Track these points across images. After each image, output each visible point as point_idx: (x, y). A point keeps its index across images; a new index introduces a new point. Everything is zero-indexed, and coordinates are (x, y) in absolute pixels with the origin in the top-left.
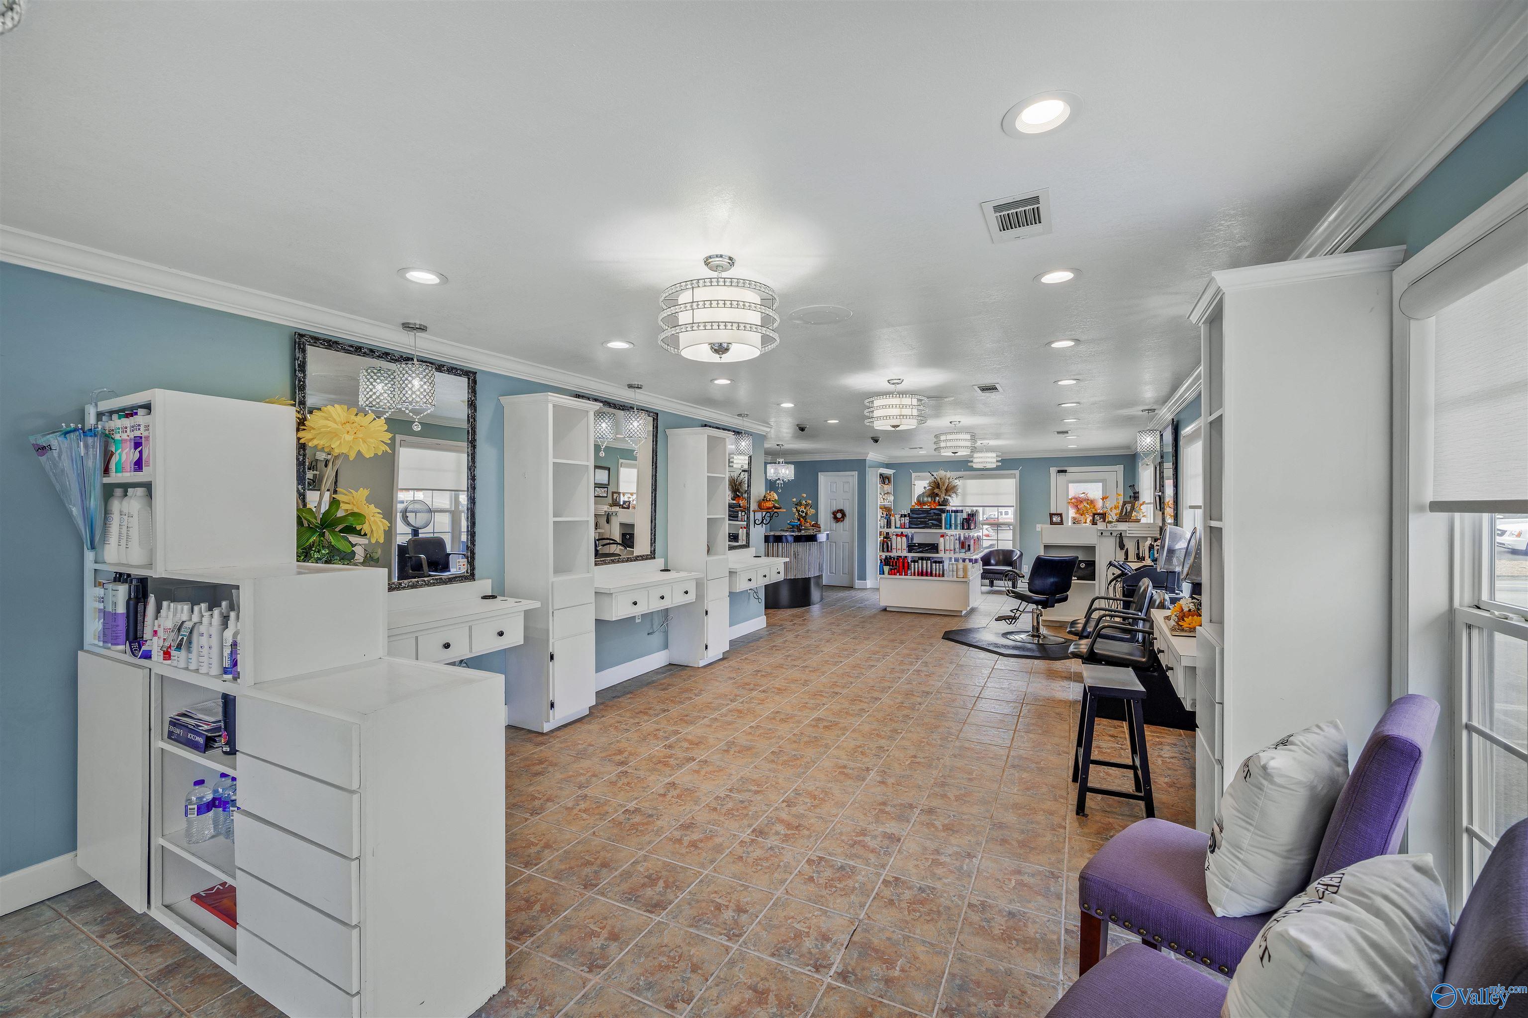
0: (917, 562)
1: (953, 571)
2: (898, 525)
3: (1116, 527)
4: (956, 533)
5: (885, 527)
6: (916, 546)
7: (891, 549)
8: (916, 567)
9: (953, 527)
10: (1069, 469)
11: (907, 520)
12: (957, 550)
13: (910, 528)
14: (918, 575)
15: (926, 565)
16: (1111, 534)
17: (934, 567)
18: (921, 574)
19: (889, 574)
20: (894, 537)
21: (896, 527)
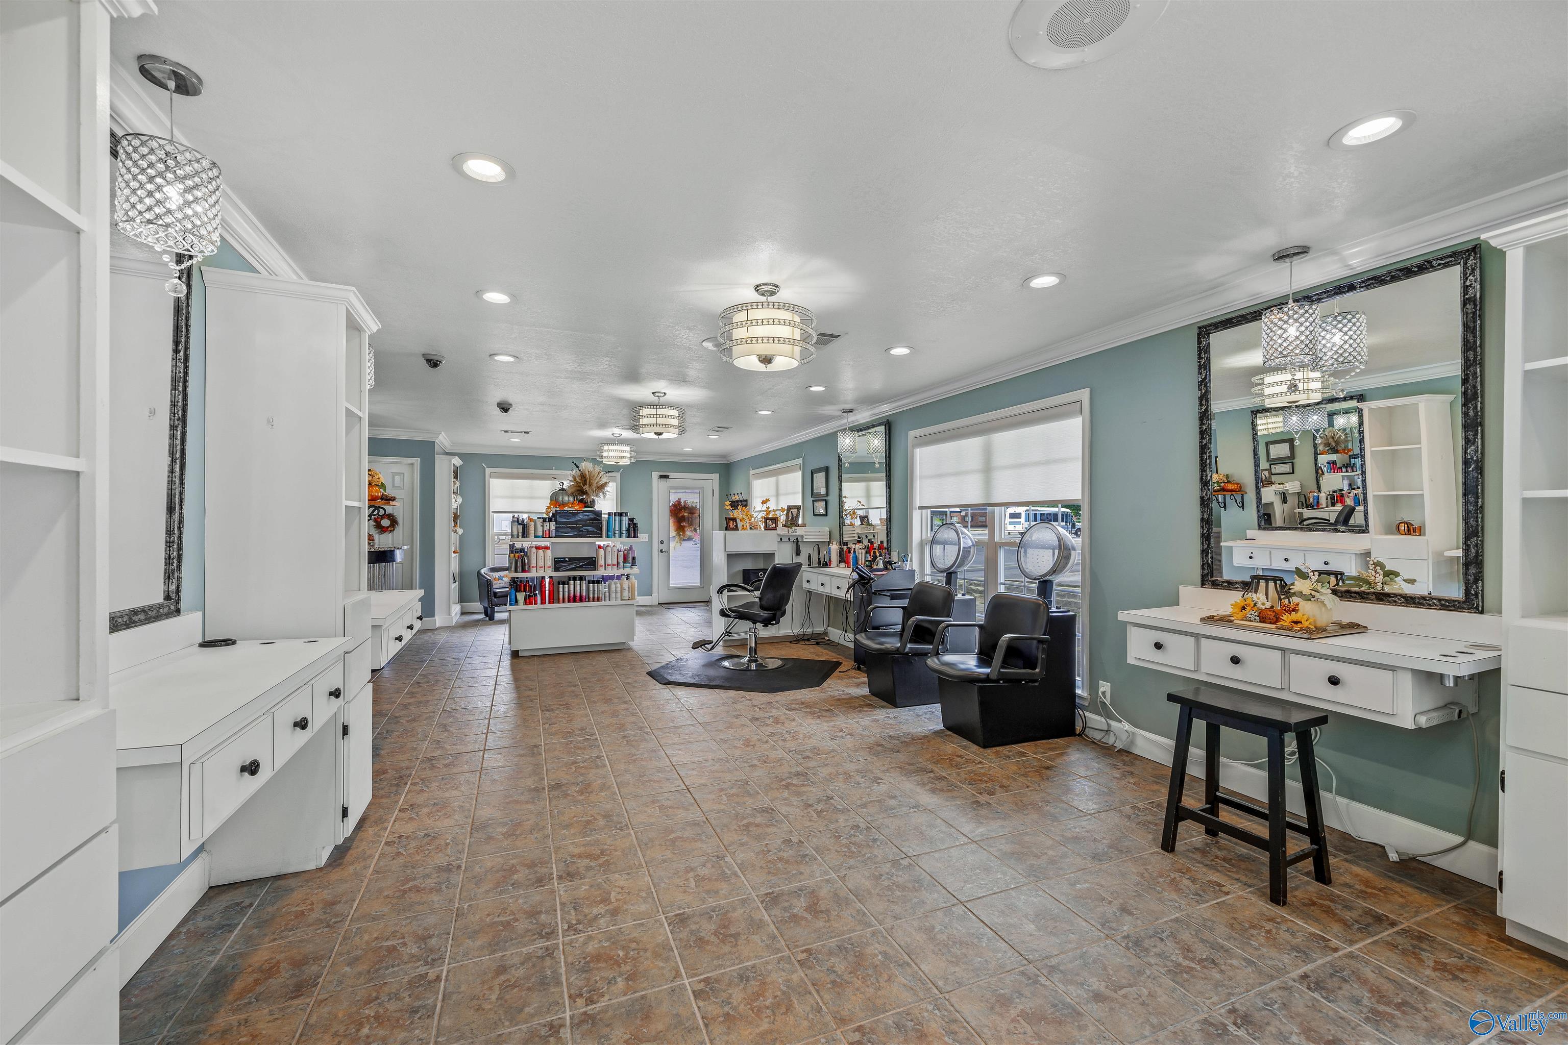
0: (568, 584)
1: (616, 592)
2: (540, 533)
3: (796, 532)
4: (619, 543)
5: (520, 537)
6: (567, 561)
7: (529, 567)
8: (566, 590)
9: (617, 535)
10: (672, 475)
11: (553, 526)
12: (622, 564)
13: (556, 537)
14: (569, 601)
15: (581, 588)
16: (789, 539)
17: (591, 589)
18: (573, 599)
19: (526, 603)
20: (534, 550)
21: (536, 537)
